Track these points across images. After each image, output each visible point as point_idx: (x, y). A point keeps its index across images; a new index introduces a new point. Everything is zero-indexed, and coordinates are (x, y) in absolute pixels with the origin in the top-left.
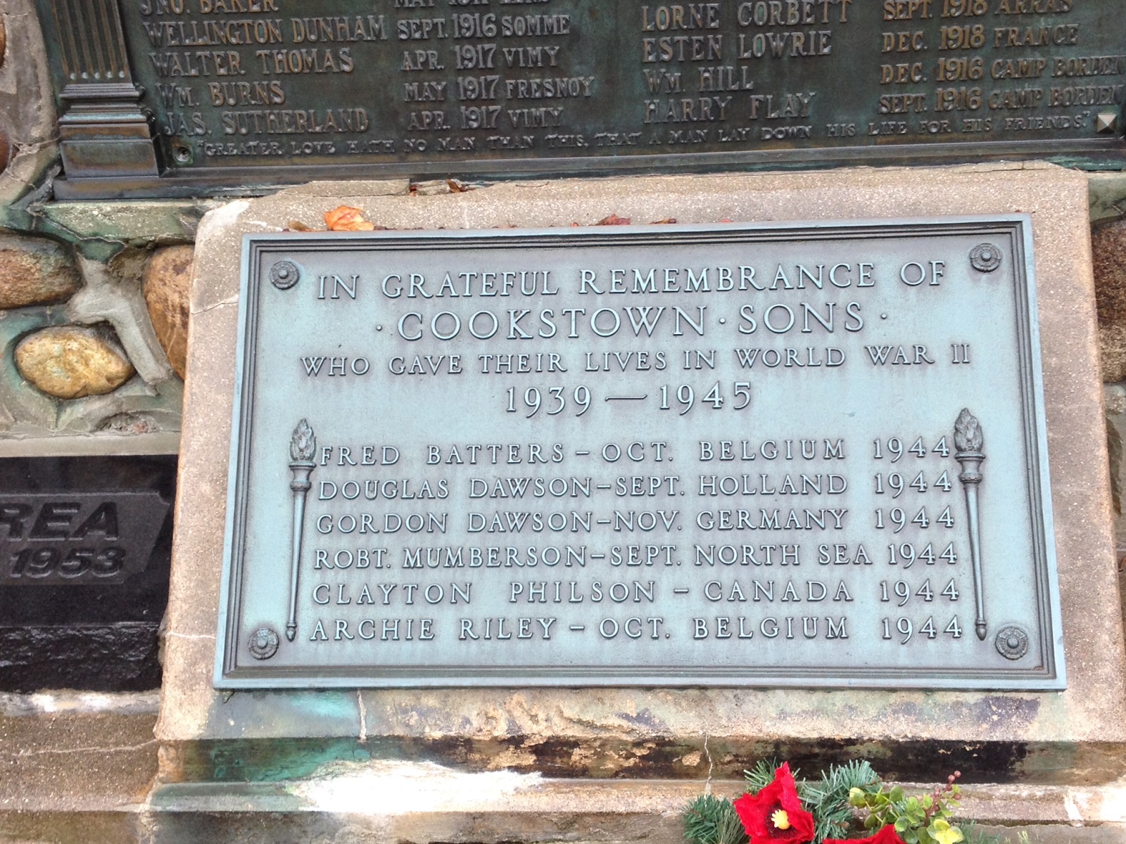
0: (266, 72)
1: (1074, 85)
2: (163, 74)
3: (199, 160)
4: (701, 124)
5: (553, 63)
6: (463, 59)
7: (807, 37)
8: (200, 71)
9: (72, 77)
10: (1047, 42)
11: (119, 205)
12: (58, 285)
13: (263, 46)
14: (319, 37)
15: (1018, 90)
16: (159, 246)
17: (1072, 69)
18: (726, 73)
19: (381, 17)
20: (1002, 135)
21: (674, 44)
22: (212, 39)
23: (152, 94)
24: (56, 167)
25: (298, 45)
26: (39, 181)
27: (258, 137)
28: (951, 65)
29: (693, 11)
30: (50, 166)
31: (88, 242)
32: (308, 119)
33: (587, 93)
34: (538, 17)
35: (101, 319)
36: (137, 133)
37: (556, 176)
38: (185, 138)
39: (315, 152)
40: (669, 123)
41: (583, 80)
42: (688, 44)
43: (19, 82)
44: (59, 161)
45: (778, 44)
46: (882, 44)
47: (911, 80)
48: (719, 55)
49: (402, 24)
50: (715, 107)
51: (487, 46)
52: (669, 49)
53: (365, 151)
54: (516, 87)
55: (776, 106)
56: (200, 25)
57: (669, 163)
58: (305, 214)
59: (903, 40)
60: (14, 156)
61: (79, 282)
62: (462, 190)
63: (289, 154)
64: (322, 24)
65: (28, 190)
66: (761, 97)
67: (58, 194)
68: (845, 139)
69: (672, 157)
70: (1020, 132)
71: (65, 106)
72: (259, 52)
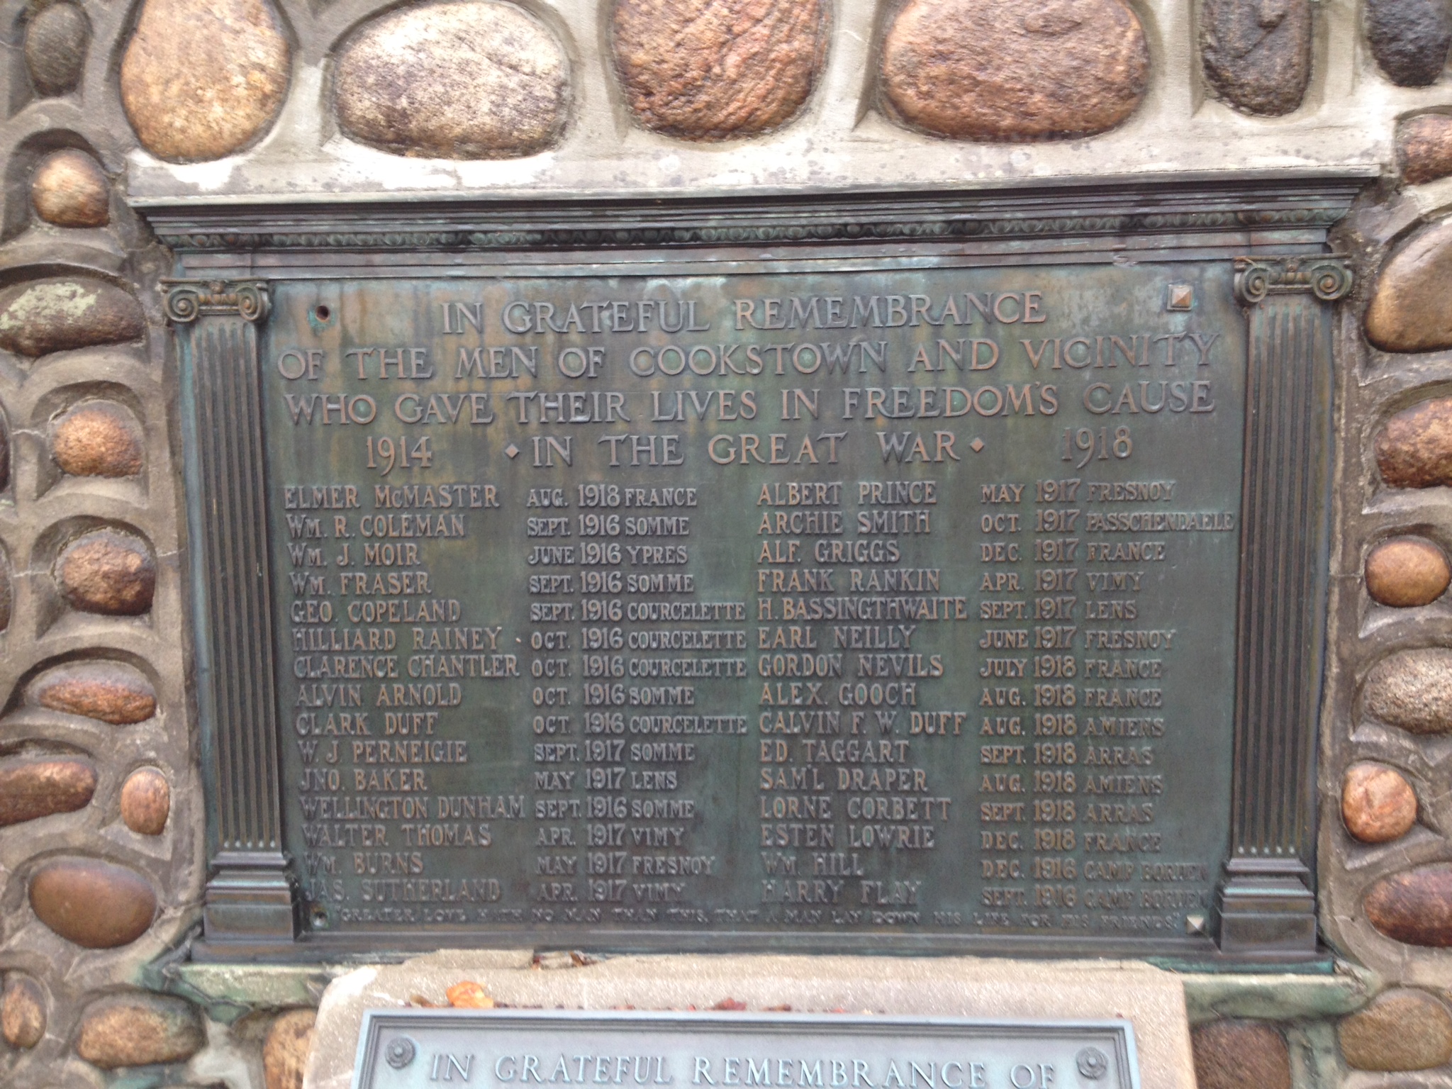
0: (409, 844)
1: (1162, 888)
2: (312, 844)
3: (334, 925)
4: (815, 905)
5: (678, 843)
6: (594, 836)
7: (912, 832)
8: (347, 842)
9: (226, 845)
10: (1133, 848)
11: (252, 969)
12: (180, 1047)
13: (408, 821)
14: (462, 813)
15: (1111, 891)
16: (283, 1010)
17: (1159, 874)
18: (838, 860)
19: (522, 797)
20: (1099, 931)
21: (790, 831)
22: (362, 813)
23: (299, 861)
24: (197, 929)
25: (443, 821)
26: (178, 942)
27: (394, 904)
28: (1048, 864)
29: (807, 802)
30: (192, 928)
31: (217, 1004)
32: (443, 888)
33: (708, 871)
34: (665, 802)
35: (216, 1081)
36: (279, 900)
37: (677, 951)
38: (324, 903)
39: (446, 919)
40: (785, 903)
41: (704, 859)
42: (803, 832)
43: (175, 849)
44: (201, 923)
45: (885, 836)
46: (981, 841)
47: (1009, 876)
48: (831, 843)
49: (540, 804)
50: (828, 890)
51: (617, 826)
52: (786, 836)
53: (494, 919)
54: (642, 864)
55: (886, 892)
56: (353, 802)
57: (784, 943)
58: (428, 988)
59: (1000, 839)
60: (159, 916)
61: (201, 1041)
62: (584, 964)
63: (421, 921)
64: (466, 802)
65: (167, 950)
66: (871, 883)
67: (195, 955)
68: (951, 926)
69: (788, 935)
70: (1116, 930)
71: (213, 872)
72: (404, 826)
